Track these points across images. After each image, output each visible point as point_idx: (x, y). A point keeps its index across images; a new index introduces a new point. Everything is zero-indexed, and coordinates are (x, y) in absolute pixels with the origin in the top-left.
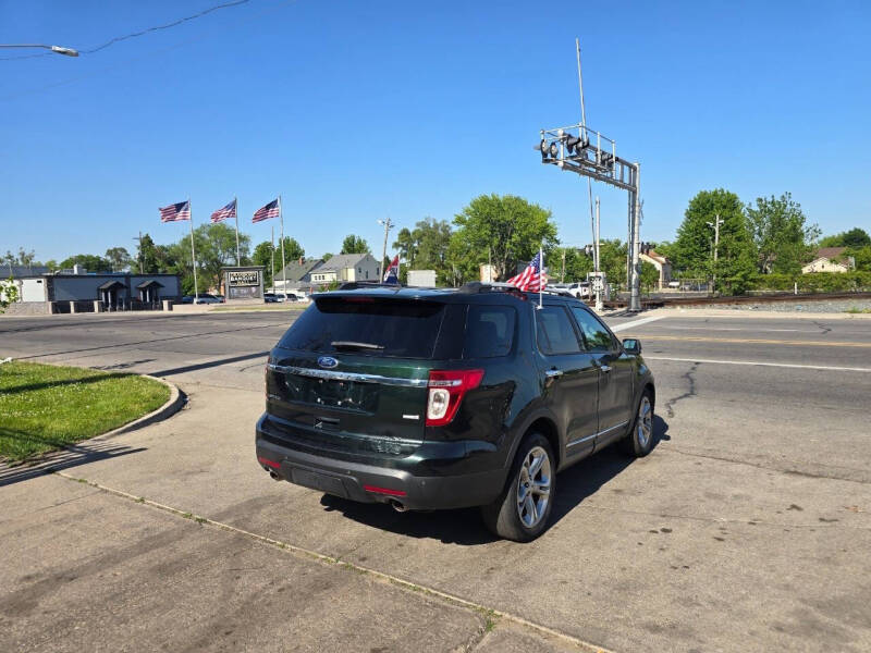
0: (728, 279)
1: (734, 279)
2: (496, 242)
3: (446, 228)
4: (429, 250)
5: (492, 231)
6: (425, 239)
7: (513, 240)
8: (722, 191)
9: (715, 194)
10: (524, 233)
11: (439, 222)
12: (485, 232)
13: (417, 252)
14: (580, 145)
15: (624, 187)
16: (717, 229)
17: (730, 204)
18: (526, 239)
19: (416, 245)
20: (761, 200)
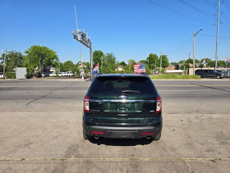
0: (105, 72)
1: (106, 72)
2: (40, 59)
3: (20, 54)
4: (14, 61)
5: (38, 56)
6: (12, 57)
7: (46, 59)
8: (100, 51)
9: (98, 51)
10: (49, 57)
11: (17, 52)
12: (36, 56)
13: (10, 61)
14: (84, 35)
15: (89, 47)
16: (102, 60)
17: (101, 54)
18: (50, 59)
19: (9, 59)
20: (107, 54)
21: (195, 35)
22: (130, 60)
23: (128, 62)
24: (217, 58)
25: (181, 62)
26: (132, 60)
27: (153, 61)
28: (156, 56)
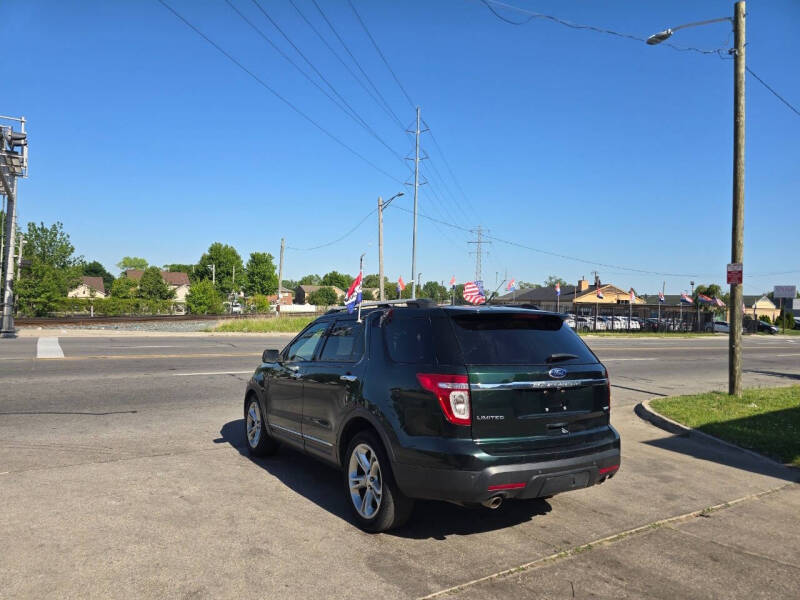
21: (383, 206)
22: (127, 258)
23: (119, 265)
24: (416, 277)
25: (308, 281)
26: (135, 259)
27: (223, 272)
28: (234, 253)
